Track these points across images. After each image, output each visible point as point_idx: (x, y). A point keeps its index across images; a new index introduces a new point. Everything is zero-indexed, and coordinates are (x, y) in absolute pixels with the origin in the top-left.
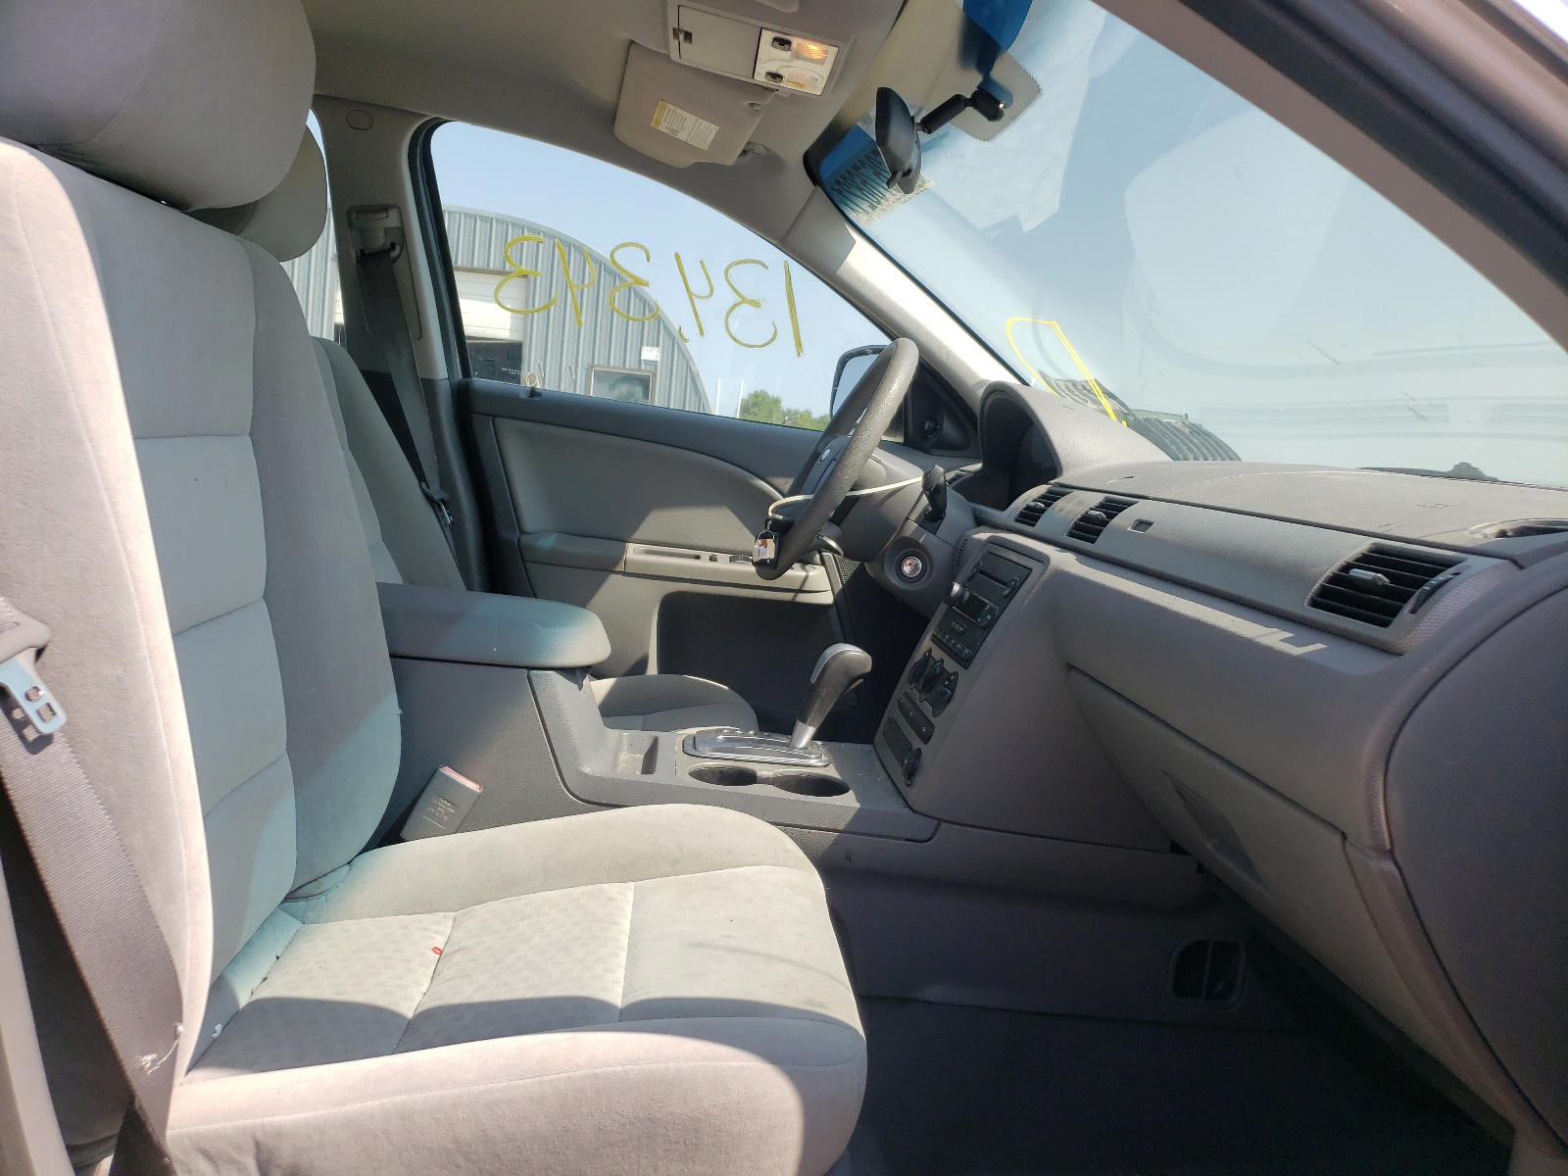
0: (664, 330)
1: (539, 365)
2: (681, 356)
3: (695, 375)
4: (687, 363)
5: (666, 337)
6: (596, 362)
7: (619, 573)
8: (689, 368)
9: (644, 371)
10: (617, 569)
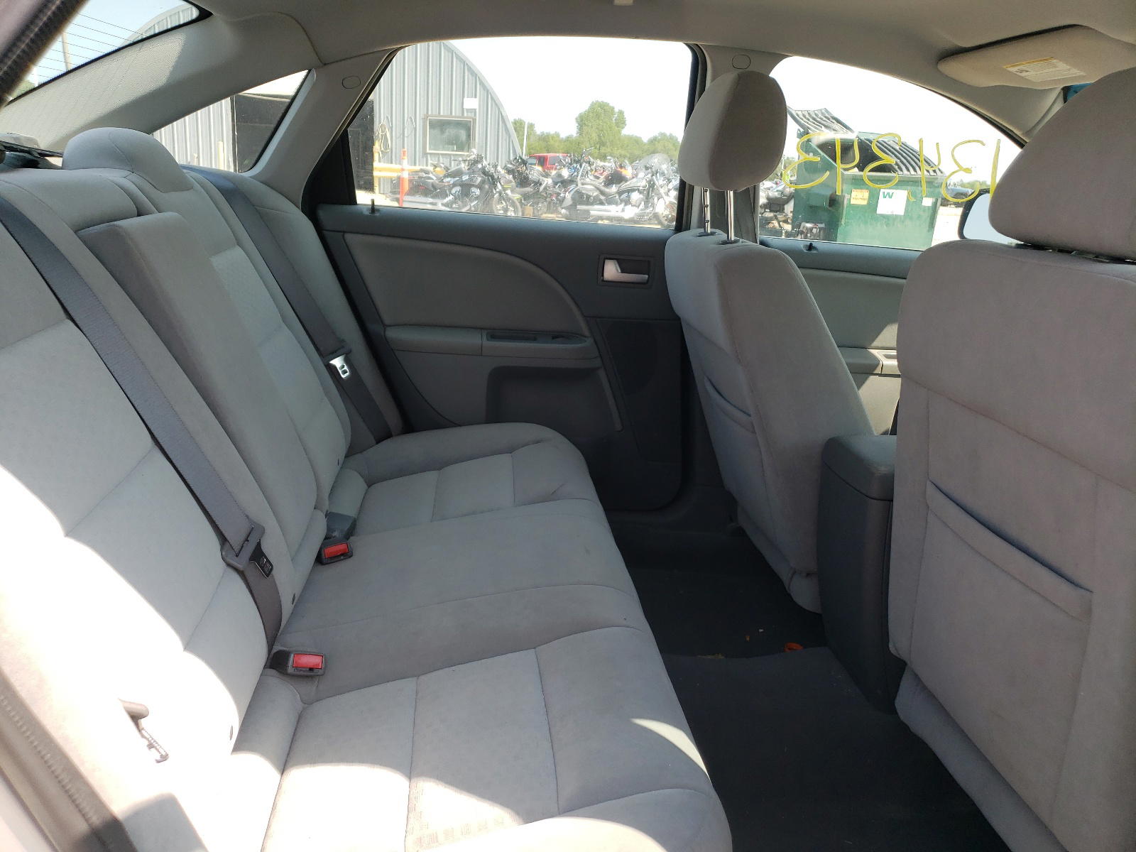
0: (480, 84)
1: (387, 117)
2: (494, 105)
3: (505, 118)
4: (499, 109)
5: (482, 89)
6: (430, 113)
7: (877, 374)
8: (500, 112)
9: (467, 118)
10: (875, 372)
